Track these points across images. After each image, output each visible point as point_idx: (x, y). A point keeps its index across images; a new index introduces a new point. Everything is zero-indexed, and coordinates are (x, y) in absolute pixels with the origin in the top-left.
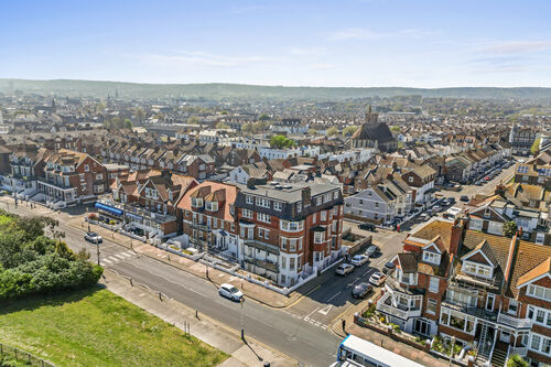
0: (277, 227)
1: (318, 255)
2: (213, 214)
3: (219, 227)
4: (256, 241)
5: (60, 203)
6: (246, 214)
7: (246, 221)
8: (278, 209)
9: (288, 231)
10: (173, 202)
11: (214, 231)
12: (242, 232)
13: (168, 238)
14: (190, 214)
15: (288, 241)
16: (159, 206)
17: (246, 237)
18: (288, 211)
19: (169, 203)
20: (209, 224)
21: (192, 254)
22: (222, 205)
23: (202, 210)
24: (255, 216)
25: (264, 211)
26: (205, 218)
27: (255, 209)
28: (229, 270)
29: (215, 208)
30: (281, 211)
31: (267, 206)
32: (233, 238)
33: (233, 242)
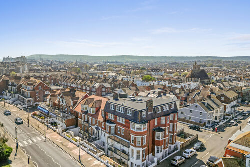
0: (129, 128)
1: (159, 148)
2: (93, 116)
3: (96, 124)
4: (116, 136)
5: (25, 106)
6: (111, 117)
7: (110, 122)
8: (129, 115)
9: (136, 131)
10: (73, 108)
11: (93, 127)
12: (108, 129)
13: (68, 129)
14: (81, 115)
15: (136, 139)
16: (66, 110)
17: (110, 133)
18: (136, 117)
19: (71, 108)
20: (90, 122)
21: (77, 141)
22: (98, 110)
23: (86, 113)
24: (116, 118)
25: (121, 115)
26: (88, 118)
27: (116, 114)
28: (95, 156)
29: (94, 112)
30: (131, 115)
31: (123, 112)
32: (104, 132)
33: (103, 135)
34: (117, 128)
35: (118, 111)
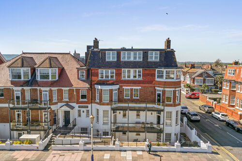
3: (60, 99)
4: (120, 102)
6: (105, 75)
11: (53, 107)
14: (9, 91)
20: (45, 98)
24: (119, 74)
25: (134, 65)
27: (119, 65)
29: (53, 76)
30: (158, 60)
31: (137, 60)
32: (85, 110)
33: (84, 115)
34: (120, 91)
35: (126, 60)
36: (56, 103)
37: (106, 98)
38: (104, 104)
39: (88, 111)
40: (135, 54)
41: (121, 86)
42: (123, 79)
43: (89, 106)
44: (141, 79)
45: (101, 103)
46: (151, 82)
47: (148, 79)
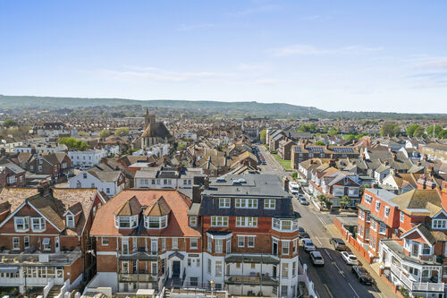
2: (162, 233)
3: (169, 248)
4: (235, 254)
6: (218, 222)
7: (216, 232)
8: (270, 208)
9: (280, 230)
10: (77, 230)
15: (280, 242)
16: (46, 242)
20: (154, 247)
22: (169, 218)
23: (139, 230)
24: (232, 222)
27: (233, 213)
29: (163, 224)
30: (274, 208)
31: (252, 207)
32: (195, 258)
33: (194, 264)
34: (234, 240)
35: (241, 207)
36: (165, 252)
37: (219, 248)
38: (216, 255)
39: (198, 261)
40: (250, 201)
41: (235, 235)
42: (237, 226)
43: (200, 254)
44: (256, 226)
45: (213, 253)
46: (267, 231)
47: (264, 227)
